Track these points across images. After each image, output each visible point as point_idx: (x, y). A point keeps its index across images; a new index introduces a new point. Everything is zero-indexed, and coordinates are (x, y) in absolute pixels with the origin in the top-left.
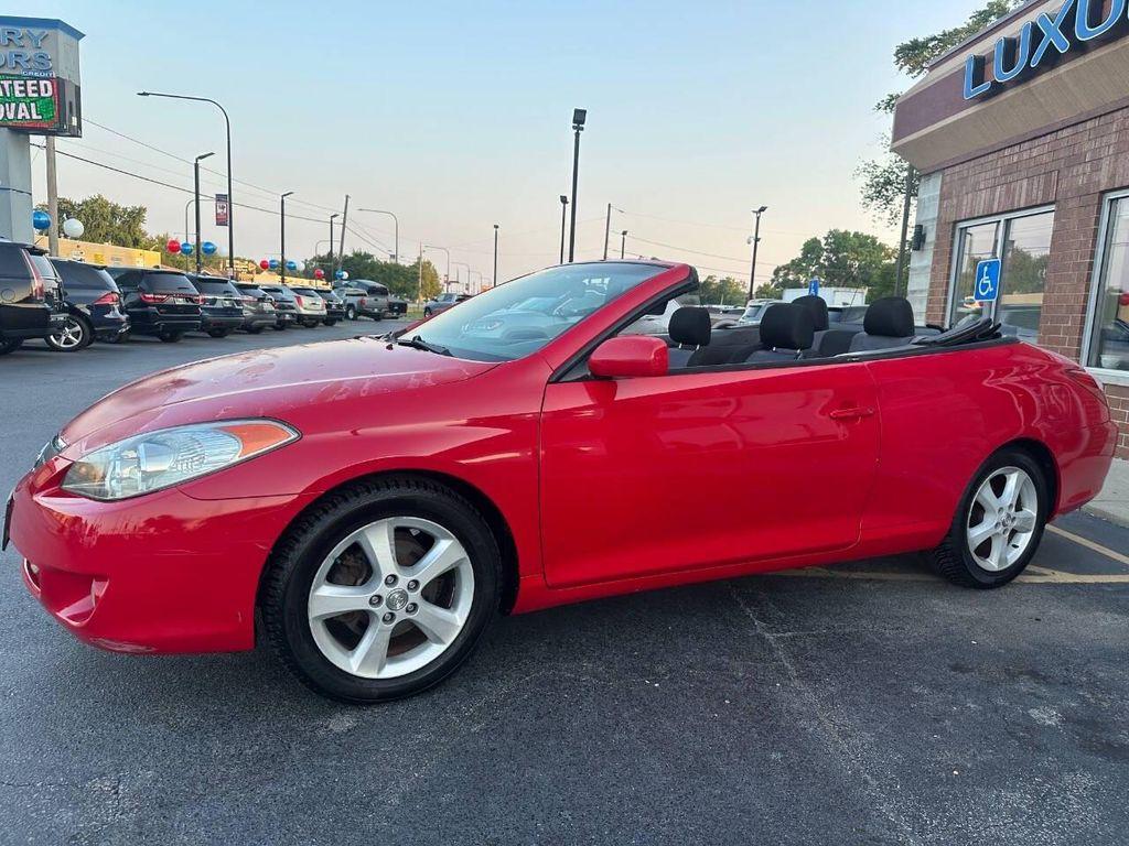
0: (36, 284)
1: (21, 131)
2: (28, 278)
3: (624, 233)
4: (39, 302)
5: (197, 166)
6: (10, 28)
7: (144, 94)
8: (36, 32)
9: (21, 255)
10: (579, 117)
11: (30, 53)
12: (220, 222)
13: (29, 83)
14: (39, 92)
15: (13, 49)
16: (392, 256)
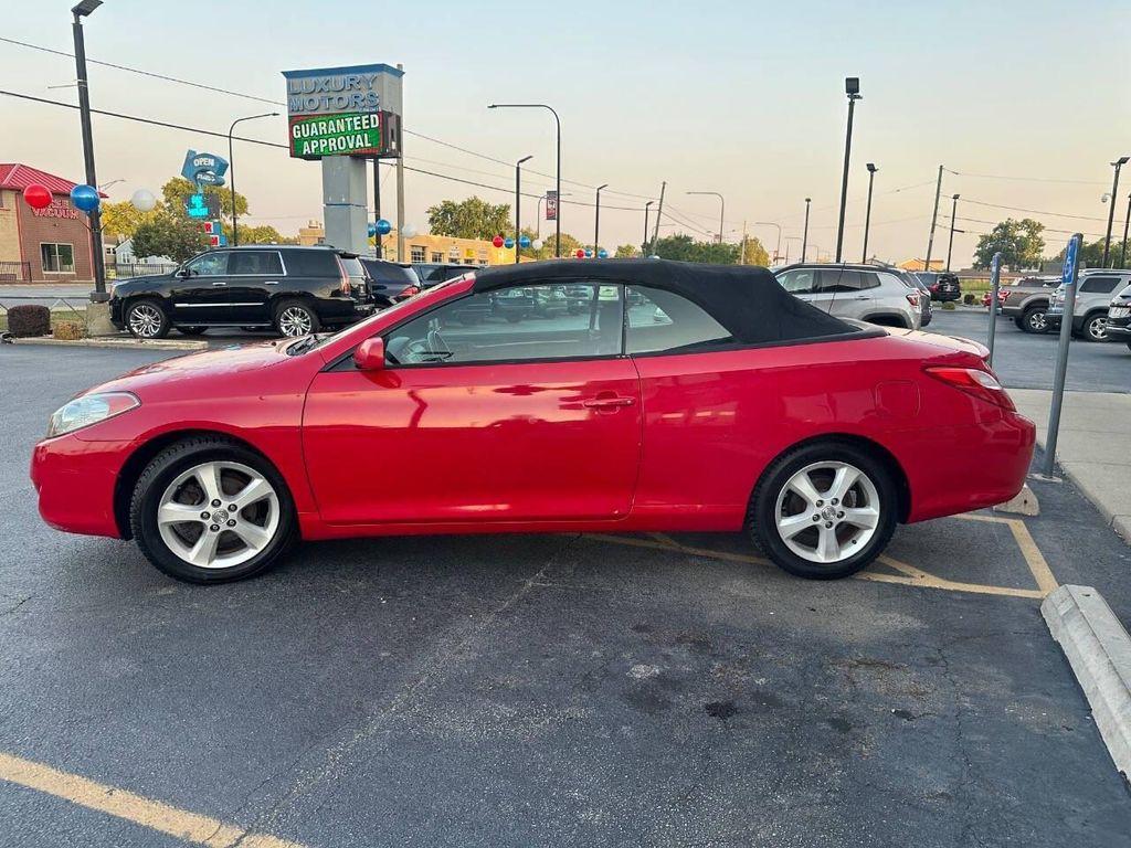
0: (344, 282)
1: (359, 157)
2: (339, 277)
3: (956, 197)
4: (345, 296)
5: (518, 168)
6: (352, 76)
7: (494, 106)
8: (368, 76)
9: (334, 259)
10: (853, 87)
11: (364, 94)
12: (550, 217)
13: (364, 118)
14: (369, 124)
15: (354, 92)
16: (717, 236)
